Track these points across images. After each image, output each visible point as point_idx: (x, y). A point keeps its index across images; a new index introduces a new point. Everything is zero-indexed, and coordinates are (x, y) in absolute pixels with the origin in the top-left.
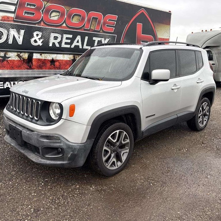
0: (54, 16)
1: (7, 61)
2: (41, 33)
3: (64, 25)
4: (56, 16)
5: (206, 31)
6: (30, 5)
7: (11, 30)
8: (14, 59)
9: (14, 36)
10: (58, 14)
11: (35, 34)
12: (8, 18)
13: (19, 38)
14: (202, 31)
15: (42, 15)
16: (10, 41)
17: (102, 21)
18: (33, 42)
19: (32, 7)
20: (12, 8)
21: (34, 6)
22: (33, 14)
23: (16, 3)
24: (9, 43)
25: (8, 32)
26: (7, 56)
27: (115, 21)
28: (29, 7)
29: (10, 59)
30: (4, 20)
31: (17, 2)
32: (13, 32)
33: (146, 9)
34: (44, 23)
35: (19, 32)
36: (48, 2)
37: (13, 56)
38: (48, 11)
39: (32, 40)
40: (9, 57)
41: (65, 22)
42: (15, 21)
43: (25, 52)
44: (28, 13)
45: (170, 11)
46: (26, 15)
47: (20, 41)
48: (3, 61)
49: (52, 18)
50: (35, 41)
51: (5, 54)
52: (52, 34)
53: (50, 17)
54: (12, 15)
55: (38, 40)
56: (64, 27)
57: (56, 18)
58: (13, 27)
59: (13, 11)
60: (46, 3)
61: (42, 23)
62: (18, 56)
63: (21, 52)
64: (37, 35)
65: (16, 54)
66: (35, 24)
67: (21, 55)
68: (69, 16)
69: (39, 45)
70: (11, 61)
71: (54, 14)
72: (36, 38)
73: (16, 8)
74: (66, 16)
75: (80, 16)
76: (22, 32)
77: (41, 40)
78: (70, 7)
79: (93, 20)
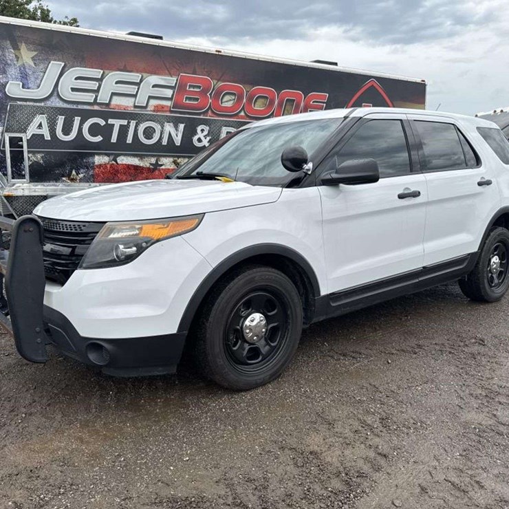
0: (227, 102)
1: (159, 170)
2: (208, 128)
3: (242, 114)
4: (230, 100)
5: (502, 111)
6: (194, 87)
7: (166, 124)
8: (169, 167)
9: (170, 134)
10: (233, 98)
11: (199, 129)
12: (163, 107)
13: (177, 136)
14: (495, 111)
15: (210, 101)
16: (165, 142)
17: (302, 104)
18: (197, 142)
19: (195, 90)
20: (169, 93)
21: (199, 87)
22: (197, 99)
23: (174, 85)
24: (163, 144)
25: (162, 128)
26: (159, 163)
27: (324, 103)
28: (192, 89)
29: (163, 167)
30: (158, 111)
31: (176, 84)
32: (169, 128)
33: (379, 79)
34: (213, 112)
35: (176, 128)
36: (218, 81)
37: (167, 162)
38: (218, 94)
39: (195, 139)
40: (162, 165)
41: (243, 109)
42: (171, 112)
43: (184, 157)
44: (190, 99)
45: (424, 81)
46: (187, 102)
47: (178, 140)
48: (154, 170)
49: (223, 105)
50: (199, 140)
51: (157, 161)
52: (224, 128)
53: (222, 103)
54: (168, 103)
55: (203, 138)
56: (242, 117)
57: (229, 104)
58: (169, 120)
59: (170, 96)
60: (215, 82)
61: (210, 112)
62: (175, 162)
63: (179, 157)
64: (202, 131)
65: (171, 159)
66: (199, 114)
67: (179, 161)
68: (250, 100)
69: (205, 146)
70: (164, 170)
71: (227, 98)
72: (200, 135)
73: (174, 92)
74: (245, 100)
75: (266, 98)
76: (182, 126)
77: (208, 138)
78: (251, 86)
79: (288, 103)
